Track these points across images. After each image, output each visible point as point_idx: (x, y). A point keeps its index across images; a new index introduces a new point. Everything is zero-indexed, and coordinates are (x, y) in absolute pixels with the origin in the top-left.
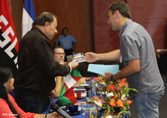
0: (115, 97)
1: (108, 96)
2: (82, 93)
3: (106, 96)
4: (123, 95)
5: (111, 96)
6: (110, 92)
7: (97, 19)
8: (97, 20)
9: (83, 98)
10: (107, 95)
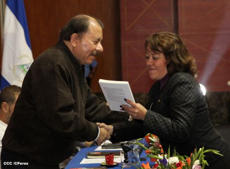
0: (182, 165)
1: (170, 163)
2: (115, 156)
3: (167, 162)
4: (196, 161)
5: (175, 163)
6: (171, 156)
7: (126, 27)
8: (127, 29)
9: (118, 165)
10: (167, 160)
